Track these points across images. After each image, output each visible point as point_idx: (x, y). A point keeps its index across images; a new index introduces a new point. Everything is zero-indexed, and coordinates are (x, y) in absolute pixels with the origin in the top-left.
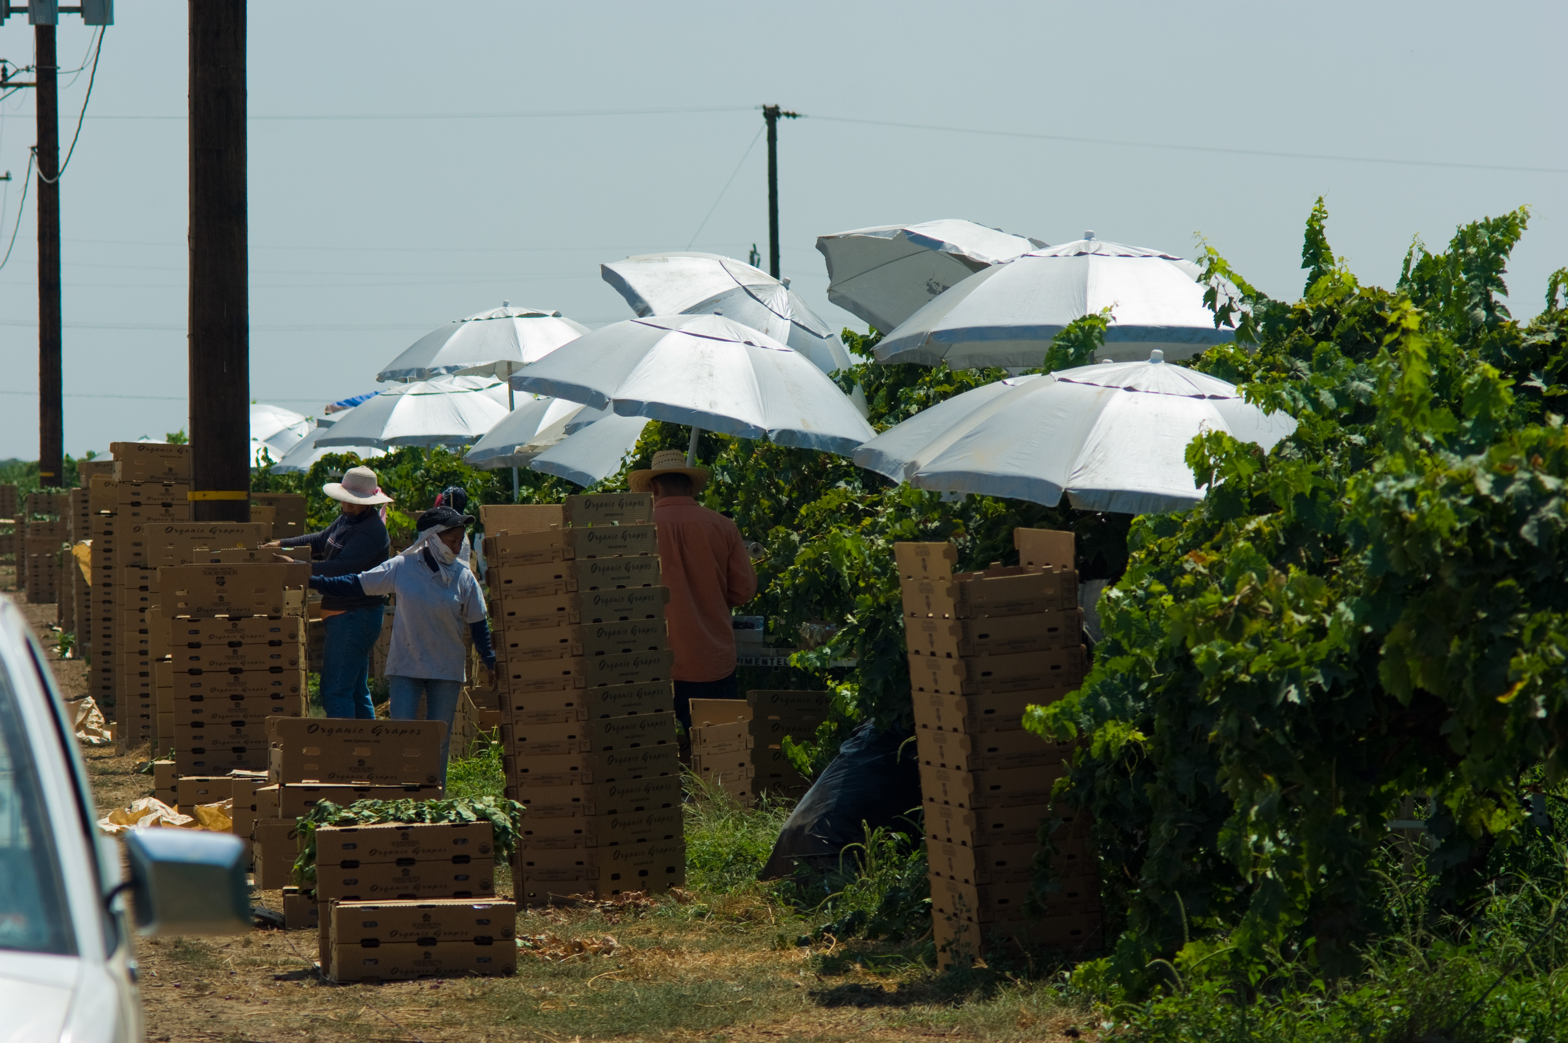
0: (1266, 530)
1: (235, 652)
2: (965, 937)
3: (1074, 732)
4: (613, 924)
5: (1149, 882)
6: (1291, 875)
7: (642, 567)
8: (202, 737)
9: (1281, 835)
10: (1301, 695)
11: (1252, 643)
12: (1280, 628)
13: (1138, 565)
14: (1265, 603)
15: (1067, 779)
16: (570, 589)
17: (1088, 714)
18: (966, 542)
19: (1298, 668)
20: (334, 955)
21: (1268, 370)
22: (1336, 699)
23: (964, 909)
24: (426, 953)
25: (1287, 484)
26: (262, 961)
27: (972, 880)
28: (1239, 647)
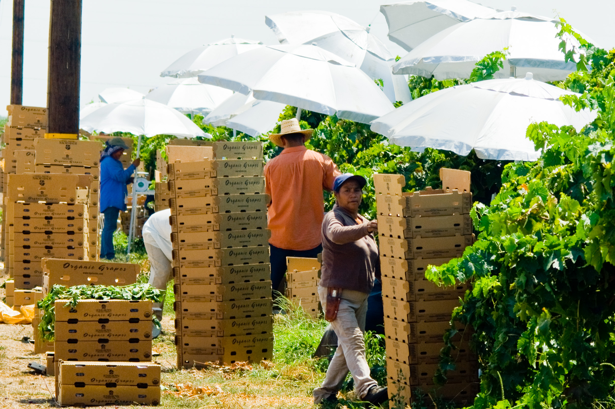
0: (563, 174)
1: (49, 222)
2: (402, 393)
3: (454, 282)
4: (227, 379)
5: (492, 366)
6: (557, 365)
7: (255, 183)
8: (29, 268)
9: (552, 342)
10: (560, 264)
11: (536, 235)
12: (552, 227)
13: (505, 191)
14: (546, 214)
15: (461, 308)
16: (213, 193)
17: (462, 272)
18: (422, 175)
19: (559, 250)
20: (60, 390)
21: (593, 86)
22: (579, 268)
23: (403, 378)
24: (110, 391)
25: (576, 149)
26: (25, 392)
27: (407, 362)
28: (528, 237)
